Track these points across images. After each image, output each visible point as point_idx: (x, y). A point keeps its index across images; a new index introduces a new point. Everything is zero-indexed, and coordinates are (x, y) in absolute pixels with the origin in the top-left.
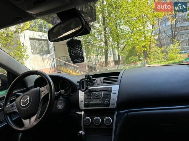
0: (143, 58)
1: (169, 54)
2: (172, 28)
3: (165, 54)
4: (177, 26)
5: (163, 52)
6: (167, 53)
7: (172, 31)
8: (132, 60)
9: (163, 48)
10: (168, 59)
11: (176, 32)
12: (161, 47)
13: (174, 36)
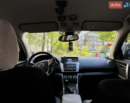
0: (66, 52)
1: (82, 52)
2: (85, 36)
3: (80, 51)
4: (88, 35)
5: (79, 50)
6: (81, 51)
7: (85, 38)
8: (59, 52)
9: (79, 47)
10: (81, 55)
11: (87, 39)
12: (78, 46)
13: (86, 41)
